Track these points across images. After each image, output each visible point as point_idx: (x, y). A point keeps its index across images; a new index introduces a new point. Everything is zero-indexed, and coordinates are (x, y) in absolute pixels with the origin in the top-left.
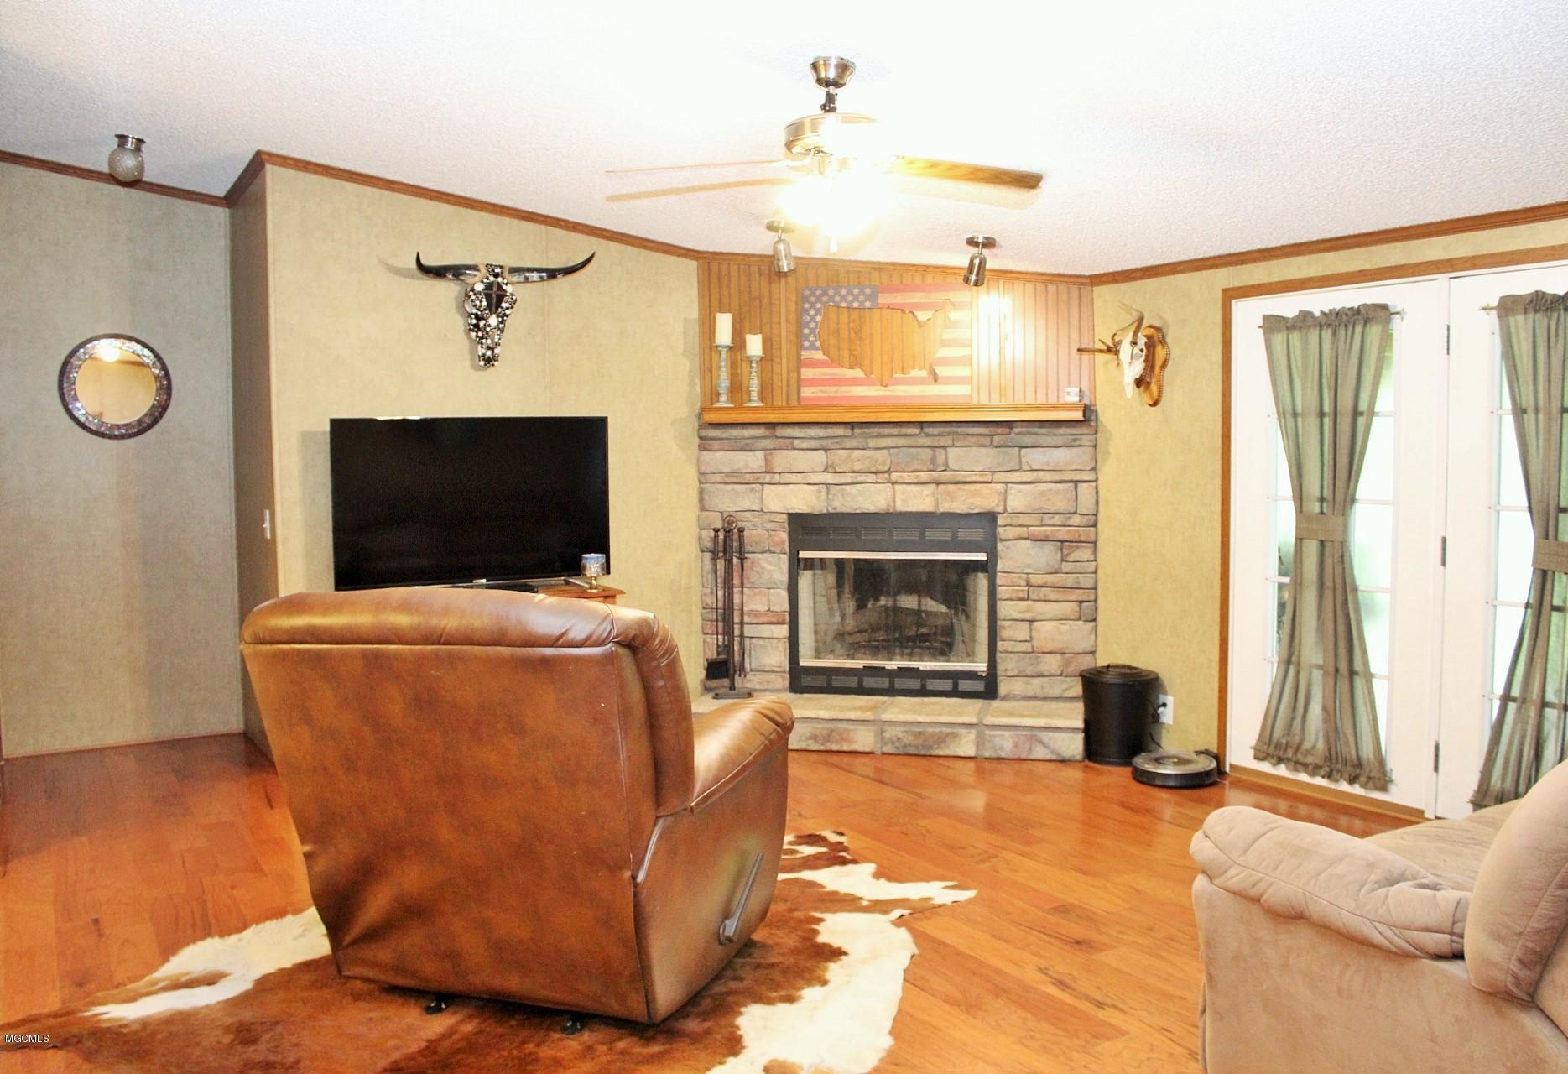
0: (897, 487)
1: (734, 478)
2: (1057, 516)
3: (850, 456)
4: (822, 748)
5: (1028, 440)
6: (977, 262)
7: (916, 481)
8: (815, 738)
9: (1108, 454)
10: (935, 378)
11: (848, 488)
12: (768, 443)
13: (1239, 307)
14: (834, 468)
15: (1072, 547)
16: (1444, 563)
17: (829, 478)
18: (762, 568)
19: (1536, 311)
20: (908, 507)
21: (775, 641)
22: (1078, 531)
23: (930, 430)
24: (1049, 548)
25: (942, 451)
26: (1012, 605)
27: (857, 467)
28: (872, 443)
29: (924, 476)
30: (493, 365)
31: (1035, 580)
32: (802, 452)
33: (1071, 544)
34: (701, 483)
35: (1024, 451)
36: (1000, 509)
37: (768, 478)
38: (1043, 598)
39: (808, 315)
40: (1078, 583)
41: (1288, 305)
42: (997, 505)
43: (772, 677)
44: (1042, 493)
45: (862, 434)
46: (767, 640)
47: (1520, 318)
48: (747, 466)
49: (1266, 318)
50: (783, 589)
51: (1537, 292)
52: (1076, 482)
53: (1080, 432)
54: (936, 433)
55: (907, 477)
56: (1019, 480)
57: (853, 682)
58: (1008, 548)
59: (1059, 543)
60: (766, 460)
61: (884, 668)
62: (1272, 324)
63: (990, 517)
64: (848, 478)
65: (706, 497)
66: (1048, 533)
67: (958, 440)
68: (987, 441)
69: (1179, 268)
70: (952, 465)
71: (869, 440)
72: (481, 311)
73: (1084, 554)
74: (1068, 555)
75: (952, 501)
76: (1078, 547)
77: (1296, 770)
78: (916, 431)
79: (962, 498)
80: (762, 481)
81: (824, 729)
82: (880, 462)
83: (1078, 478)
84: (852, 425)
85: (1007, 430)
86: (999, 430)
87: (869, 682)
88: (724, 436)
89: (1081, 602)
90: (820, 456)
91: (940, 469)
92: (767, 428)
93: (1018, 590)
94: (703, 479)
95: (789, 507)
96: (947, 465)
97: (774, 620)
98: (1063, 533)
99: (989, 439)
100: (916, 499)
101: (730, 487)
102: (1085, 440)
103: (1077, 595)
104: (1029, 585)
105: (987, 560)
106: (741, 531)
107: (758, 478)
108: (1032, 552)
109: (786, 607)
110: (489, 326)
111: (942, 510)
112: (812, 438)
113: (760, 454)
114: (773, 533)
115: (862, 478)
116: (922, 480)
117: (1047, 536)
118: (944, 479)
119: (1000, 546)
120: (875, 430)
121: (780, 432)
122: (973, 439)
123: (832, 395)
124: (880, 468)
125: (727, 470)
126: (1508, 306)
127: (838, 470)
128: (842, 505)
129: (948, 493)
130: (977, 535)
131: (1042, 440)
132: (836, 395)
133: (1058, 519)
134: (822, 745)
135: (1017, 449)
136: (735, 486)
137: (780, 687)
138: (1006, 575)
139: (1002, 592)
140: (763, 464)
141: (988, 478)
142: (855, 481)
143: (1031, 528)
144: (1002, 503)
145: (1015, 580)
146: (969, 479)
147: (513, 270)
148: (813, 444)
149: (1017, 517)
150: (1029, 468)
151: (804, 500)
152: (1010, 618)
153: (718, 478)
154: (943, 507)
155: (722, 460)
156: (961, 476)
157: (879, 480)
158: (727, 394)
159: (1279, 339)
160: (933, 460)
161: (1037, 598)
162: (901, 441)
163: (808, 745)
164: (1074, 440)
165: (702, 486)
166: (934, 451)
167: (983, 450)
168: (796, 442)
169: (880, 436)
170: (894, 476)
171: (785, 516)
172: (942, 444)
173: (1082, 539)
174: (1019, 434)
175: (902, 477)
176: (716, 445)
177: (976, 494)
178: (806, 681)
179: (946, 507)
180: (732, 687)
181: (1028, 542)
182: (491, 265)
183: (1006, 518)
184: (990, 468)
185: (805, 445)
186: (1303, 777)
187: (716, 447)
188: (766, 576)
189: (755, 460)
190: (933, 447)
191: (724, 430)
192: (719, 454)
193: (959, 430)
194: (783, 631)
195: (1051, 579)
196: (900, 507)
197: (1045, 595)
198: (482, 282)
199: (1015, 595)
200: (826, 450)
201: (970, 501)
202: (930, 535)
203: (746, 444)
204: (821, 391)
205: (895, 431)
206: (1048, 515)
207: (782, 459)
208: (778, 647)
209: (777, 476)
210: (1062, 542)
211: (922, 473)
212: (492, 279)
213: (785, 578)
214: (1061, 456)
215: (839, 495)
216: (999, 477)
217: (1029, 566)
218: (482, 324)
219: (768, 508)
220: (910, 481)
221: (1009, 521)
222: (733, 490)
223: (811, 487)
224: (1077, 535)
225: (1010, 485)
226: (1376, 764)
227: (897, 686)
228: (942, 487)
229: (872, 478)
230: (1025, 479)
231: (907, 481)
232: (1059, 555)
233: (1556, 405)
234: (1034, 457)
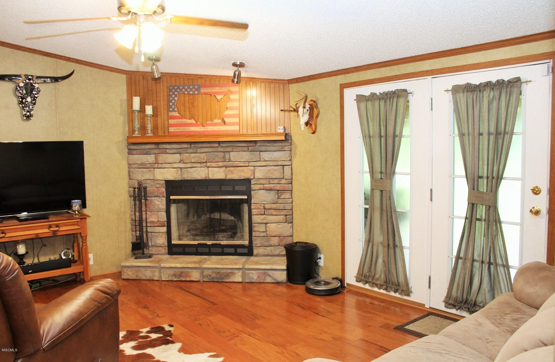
0: (209, 169)
1: (143, 166)
2: (276, 180)
3: (190, 156)
4: (178, 279)
5: (263, 148)
6: (237, 73)
7: (217, 166)
8: (175, 275)
9: (296, 154)
10: (224, 123)
11: (189, 169)
12: (156, 151)
13: (347, 91)
14: (183, 161)
15: (282, 193)
16: (431, 200)
17: (182, 165)
18: (155, 203)
19: (468, 91)
20: (214, 177)
21: (161, 234)
22: (284, 186)
23: (223, 145)
24: (273, 193)
25: (228, 153)
26: (257, 217)
27: (193, 160)
28: (199, 150)
29: (220, 164)
30: (30, 119)
31: (267, 206)
32: (170, 155)
33: (282, 191)
34: (129, 168)
35: (261, 153)
36: (252, 177)
37: (156, 166)
38: (270, 214)
39: (172, 97)
40: (285, 207)
41: (366, 90)
42: (251, 176)
43: (160, 249)
44: (269, 171)
45: (194, 147)
46: (158, 233)
47: (461, 95)
48: (147, 161)
49: (357, 96)
50: (164, 212)
51: (467, 83)
52: (283, 166)
53: (284, 145)
54: (225, 146)
55: (213, 164)
56: (260, 165)
57: (194, 250)
58: (256, 193)
59: (277, 191)
60: (156, 158)
61: (206, 244)
62: (360, 99)
63: (248, 181)
64: (189, 165)
65: (131, 174)
66: (272, 187)
67: (234, 149)
68: (246, 149)
69: (322, 76)
70: (232, 159)
71: (198, 149)
72: (23, 95)
73: (287, 195)
74: (280, 196)
75: (232, 174)
76: (284, 193)
77: (373, 287)
78: (217, 145)
79: (236, 173)
80: (154, 167)
81: (179, 271)
82: (202, 158)
83: (284, 164)
84: (190, 143)
85: (254, 144)
86: (251, 145)
87: (200, 250)
88: (138, 148)
89: (286, 215)
90: (177, 156)
91: (227, 161)
92: (155, 145)
93: (260, 211)
94: (129, 166)
95: (165, 178)
96: (230, 159)
97: (160, 225)
98: (278, 187)
99: (247, 148)
100: (217, 174)
101: (141, 170)
102: (287, 148)
103: (284, 212)
104: (264, 208)
105: (247, 199)
106: (145, 188)
107: (152, 166)
108: (266, 195)
109: (165, 219)
110: (27, 102)
111: (228, 178)
112: (174, 149)
113: (153, 156)
114: (159, 189)
115: (195, 165)
116: (219, 166)
117: (271, 188)
118: (228, 165)
119: (252, 193)
120: (200, 145)
121: (161, 146)
122: (241, 148)
123: (182, 130)
124: (202, 161)
125: (139, 163)
126: (456, 90)
127: (185, 162)
128: (187, 176)
129: (230, 171)
130: (243, 188)
131: (269, 148)
132: (183, 130)
133: (276, 181)
134: (178, 278)
135: (259, 152)
136: (143, 169)
137: (163, 252)
138: (255, 205)
139: (254, 211)
140: (154, 160)
141: (247, 164)
142: (192, 166)
143: (265, 185)
144: (253, 175)
145: (259, 207)
146: (239, 165)
147: (38, 77)
148: (175, 151)
149: (260, 180)
150: (263, 160)
151: (171, 174)
152: (257, 222)
153: (136, 166)
154: (228, 177)
155: (138, 158)
156: (236, 164)
157: (202, 166)
158: (138, 131)
159: (363, 105)
160: (224, 157)
161: (268, 214)
162: (210, 150)
163: (172, 278)
164: (282, 148)
165: (129, 169)
166: (225, 154)
167: (245, 153)
168: (168, 150)
169: (202, 147)
170: (208, 164)
171: (164, 182)
172: (227, 151)
173: (286, 189)
174: (259, 146)
175: (211, 165)
176: (135, 152)
177: (242, 171)
178: (175, 250)
179: (229, 177)
180: (143, 253)
181: (264, 191)
182: (27, 75)
183: (254, 181)
184: (248, 160)
185: (171, 152)
186: (376, 289)
187: (135, 153)
188: (157, 207)
189: (151, 158)
190: (224, 152)
191: (137, 146)
192: (136, 156)
193: (235, 144)
194: (164, 229)
195: (274, 206)
196: (211, 177)
197: (271, 213)
198: (23, 82)
199: (259, 213)
200: (180, 153)
201: (240, 174)
202: (224, 188)
203: (147, 152)
204: (178, 129)
205: (208, 145)
206: (271, 180)
207: (163, 158)
208: (162, 236)
209: (160, 165)
210: (278, 190)
211: (219, 163)
212: (27, 81)
213: (165, 207)
214: (276, 155)
215: (186, 172)
216: (251, 164)
217: (264, 201)
218: (24, 101)
219: (156, 178)
220: (215, 166)
221: (256, 182)
222: (142, 171)
223: (175, 169)
224: (284, 188)
225: (256, 167)
226: (405, 285)
227: (212, 251)
228: (228, 168)
229: (199, 165)
230: (262, 165)
231: (213, 166)
232: (277, 196)
233: (477, 132)
234: (265, 155)
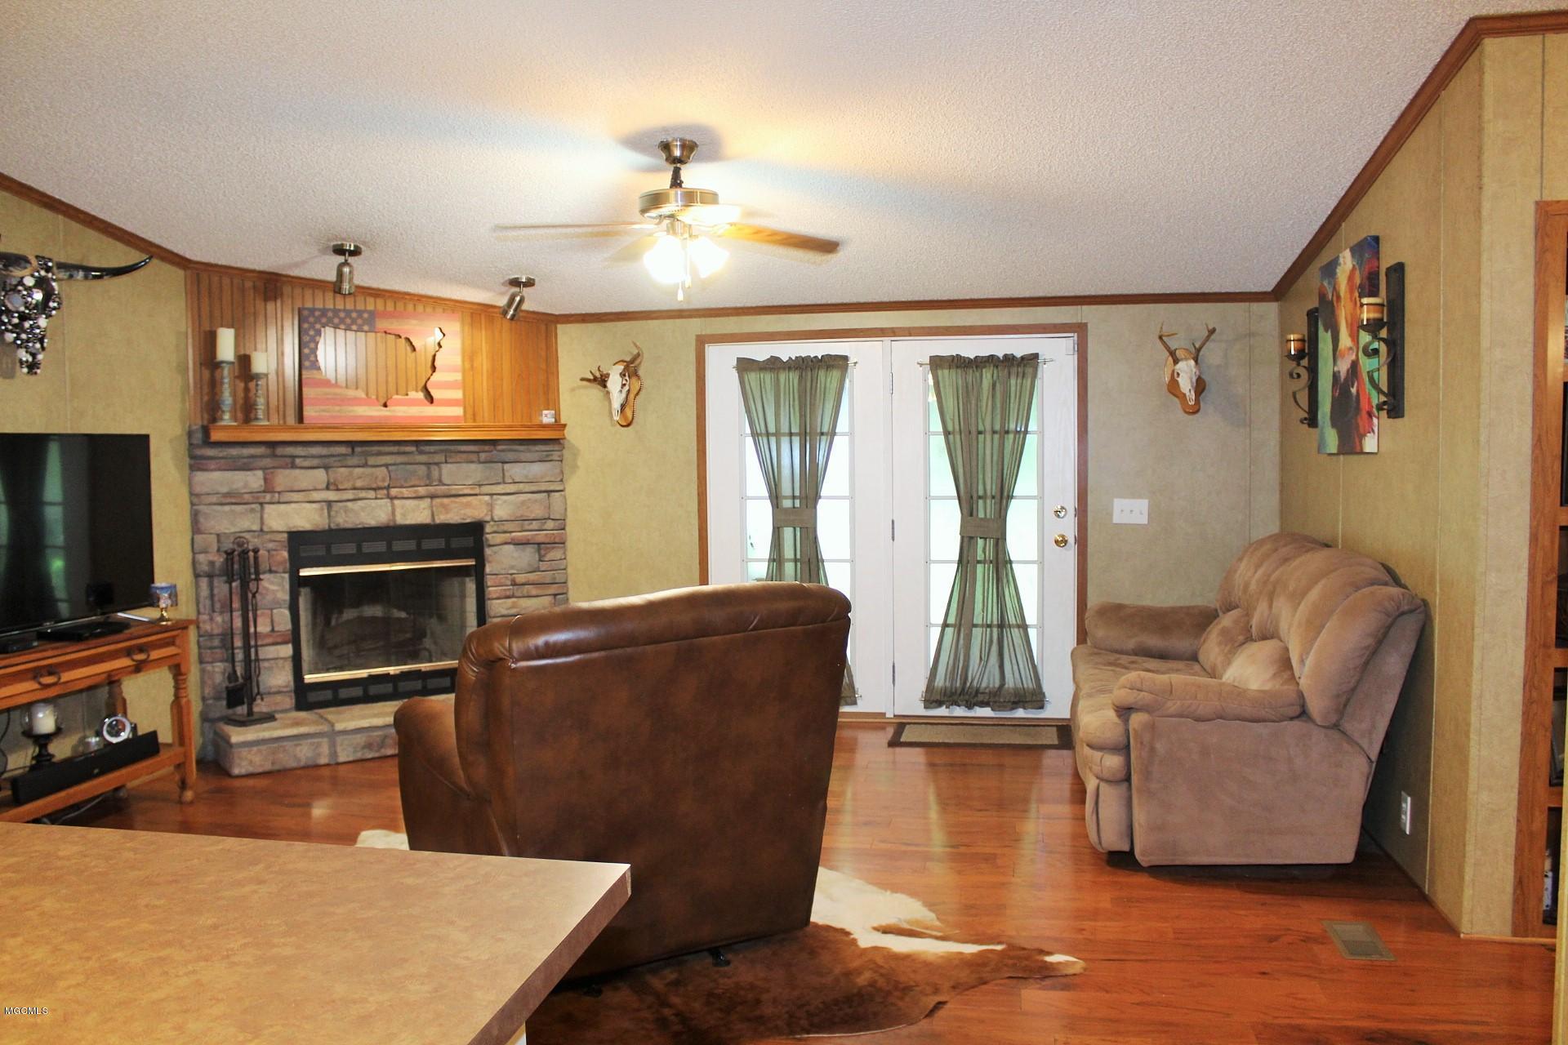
0: (396, 502)
1: (232, 498)
2: (534, 522)
3: (351, 474)
5: (510, 456)
6: (518, 299)
7: (414, 495)
9: (575, 467)
10: (430, 399)
11: (349, 504)
12: (267, 462)
13: (713, 352)
14: (337, 486)
15: (548, 548)
16: (893, 539)
17: (331, 495)
18: (267, 589)
19: (957, 367)
20: (407, 519)
21: (281, 662)
22: (553, 534)
23: (427, 448)
24: (530, 550)
25: (436, 467)
26: (499, 604)
27: (359, 484)
28: (372, 461)
29: (422, 491)
30: (36, 373)
31: (520, 578)
32: (303, 471)
33: (548, 546)
34: (192, 504)
35: (506, 466)
36: (488, 518)
37: (268, 497)
38: (526, 595)
39: (308, 335)
40: (555, 578)
42: (486, 515)
43: (279, 698)
44: (523, 503)
45: (362, 452)
46: (272, 662)
47: (946, 372)
48: (246, 485)
49: (739, 360)
50: (285, 608)
52: (549, 492)
53: (552, 449)
54: (432, 451)
55: (405, 492)
56: (503, 492)
57: (357, 692)
58: (495, 553)
59: (536, 546)
60: (265, 480)
62: (745, 366)
63: (476, 529)
64: (350, 495)
65: (202, 520)
66: (529, 537)
67: (451, 457)
68: (474, 457)
70: (446, 480)
71: (369, 458)
72: (30, 310)
73: (555, 554)
74: (544, 556)
75: (447, 513)
76: (553, 548)
78: (413, 449)
79: (456, 510)
80: (261, 500)
82: (380, 477)
83: (552, 488)
84: (352, 444)
85: (492, 447)
86: (487, 448)
87: (374, 690)
88: (221, 455)
89: (555, 595)
90: (320, 475)
91: (435, 484)
92: (266, 447)
93: (505, 590)
94: (195, 500)
95: (291, 525)
96: (440, 481)
97: (279, 640)
98: (541, 536)
99: (476, 455)
100: (414, 512)
101: (227, 508)
102: (556, 455)
103: (553, 590)
104: (514, 584)
105: (475, 565)
106: (256, 551)
107: (258, 498)
108: (516, 555)
109: (289, 626)
110: (39, 327)
111: (438, 521)
112: (313, 457)
113: (260, 473)
114: (274, 553)
115: (363, 494)
116: (420, 494)
117: (528, 540)
118: (439, 493)
119: (488, 551)
120: (375, 449)
121: (280, 451)
122: (464, 456)
123: (334, 414)
124: (380, 484)
125: (225, 490)
126: (937, 363)
127: (340, 487)
128: (345, 521)
129: (443, 506)
130: (469, 542)
131: (523, 456)
132: (339, 414)
133: (535, 525)
135: (500, 464)
136: (233, 507)
137: (288, 707)
138: (494, 577)
139: (492, 591)
140: (262, 482)
141: (477, 491)
142: (357, 497)
143: (514, 534)
144: (490, 513)
145: (503, 581)
146: (461, 493)
147: (61, 266)
148: (315, 462)
149: (503, 525)
150: (511, 481)
151: (304, 516)
152: (499, 615)
153: (214, 499)
154: (439, 519)
155: (215, 480)
156: (455, 489)
157: (379, 496)
158: (230, 412)
159: (753, 377)
160: (429, 476)
161: (521, 595)
162: (399, 459)
164: (547, 456)
165: (195, 507)
166: (429, 468)
167: (473, 466)
168: (298, 461)
169: (380, 454)
170: (394, 492)
171: (286, 535)
172: (436, 461)
173: (557, 540)
174: (503, 451)
175: (401, 492)
176: (212, 464)
177: (468, 505)
178: (313, 697)
179: (442, 518)
180: (250, 712)
181: (512, 546)
182: (43, 258)
183: (492, 526)
184: (479, 481)
185: (307, 463)
187: (213, 467)
188: (269, 597)
189: (254, 480)
190: (428, 464)
191: (220, 449)
192: (217, 475)
193: (452, 448)
194: (287, 650)
195: (532, 577)
196: (401, 520)
197: (528, 592)
198: (32, 276)
199: (503, 594)
200: (326, 468)
201: (462, 512)
202: (426, 545)
203: (245, 464)
204: (324, 411)
205: (395, 449)
206: (527, 522)
207: (284, 478)
208: (284, 667)
209: (277, 495)
210: (539, 544)
211: (419, 488)
212: (43, 273)
213: (287, 597)
214: (537, 469)
215: (342, 511)
216: (486, 489)
217: (512, 567)
218: (27, 325)
219: (270, 528)
220: (410, 496)
221: (495, 529)
222: (232, 511)
223: (314, 505)
224: (552, 538)
225: (495, 497)
227: (401, 690)
228: (437, 501)
229: (372, 494)
230: (508, 491)
231: (406, 496)
232: (537, 556)
234: (515, 471)
